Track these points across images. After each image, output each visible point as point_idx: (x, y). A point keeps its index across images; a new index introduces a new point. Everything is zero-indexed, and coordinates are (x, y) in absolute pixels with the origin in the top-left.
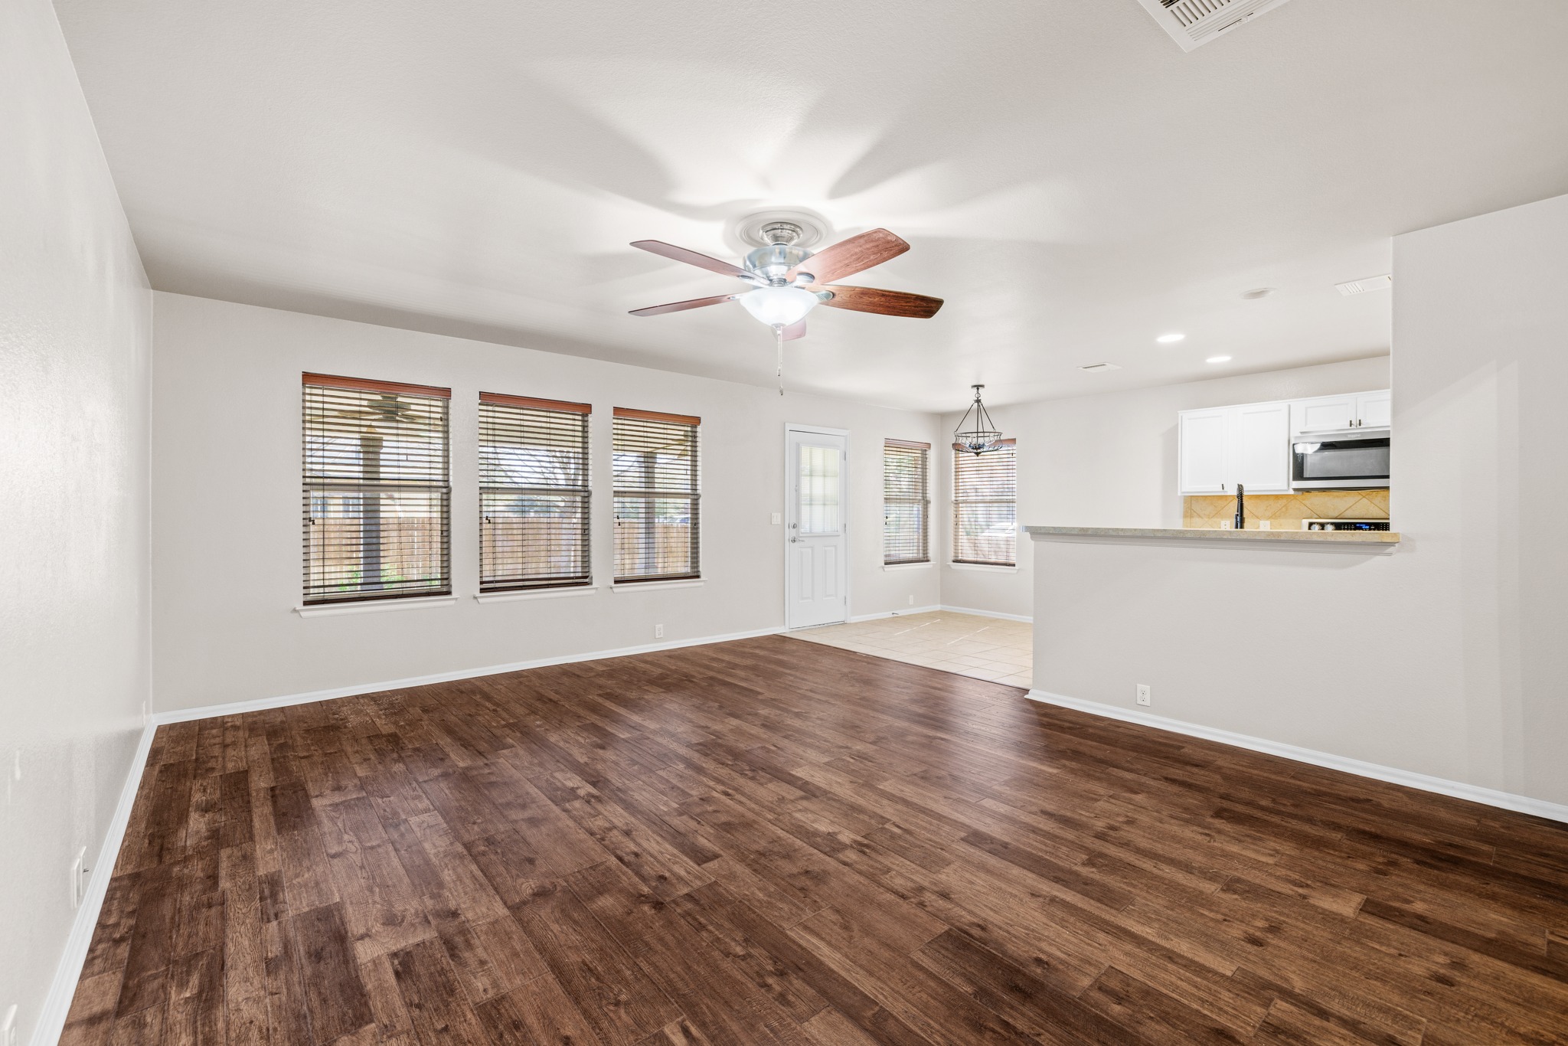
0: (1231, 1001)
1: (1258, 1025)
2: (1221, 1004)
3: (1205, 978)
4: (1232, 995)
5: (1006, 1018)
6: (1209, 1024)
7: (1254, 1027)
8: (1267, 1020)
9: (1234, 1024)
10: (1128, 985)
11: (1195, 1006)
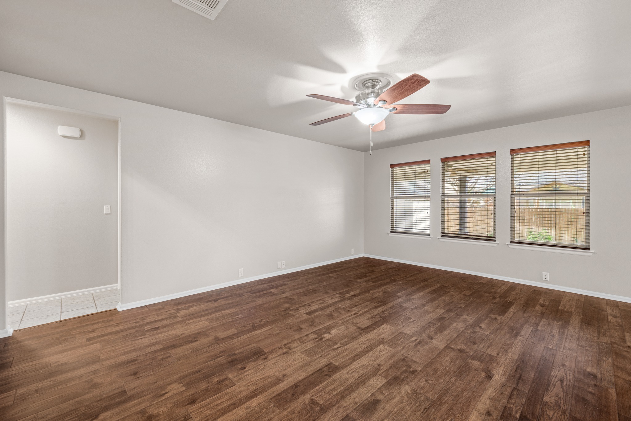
0: (205, 412)
1: (191, 414)
2: (205, 409)
3: (219, 410)
4: (207, 414)
5: (223, 357)
6: (199, 400)
7: (191, 413)
8: (191, 419)
9: (195, 408)
10: (225, 386)
11: (208, 400)
